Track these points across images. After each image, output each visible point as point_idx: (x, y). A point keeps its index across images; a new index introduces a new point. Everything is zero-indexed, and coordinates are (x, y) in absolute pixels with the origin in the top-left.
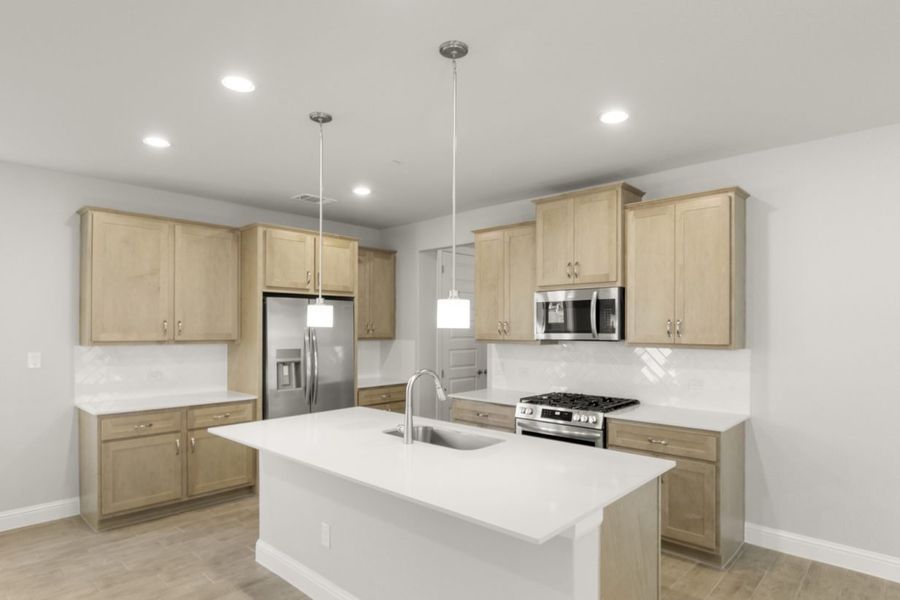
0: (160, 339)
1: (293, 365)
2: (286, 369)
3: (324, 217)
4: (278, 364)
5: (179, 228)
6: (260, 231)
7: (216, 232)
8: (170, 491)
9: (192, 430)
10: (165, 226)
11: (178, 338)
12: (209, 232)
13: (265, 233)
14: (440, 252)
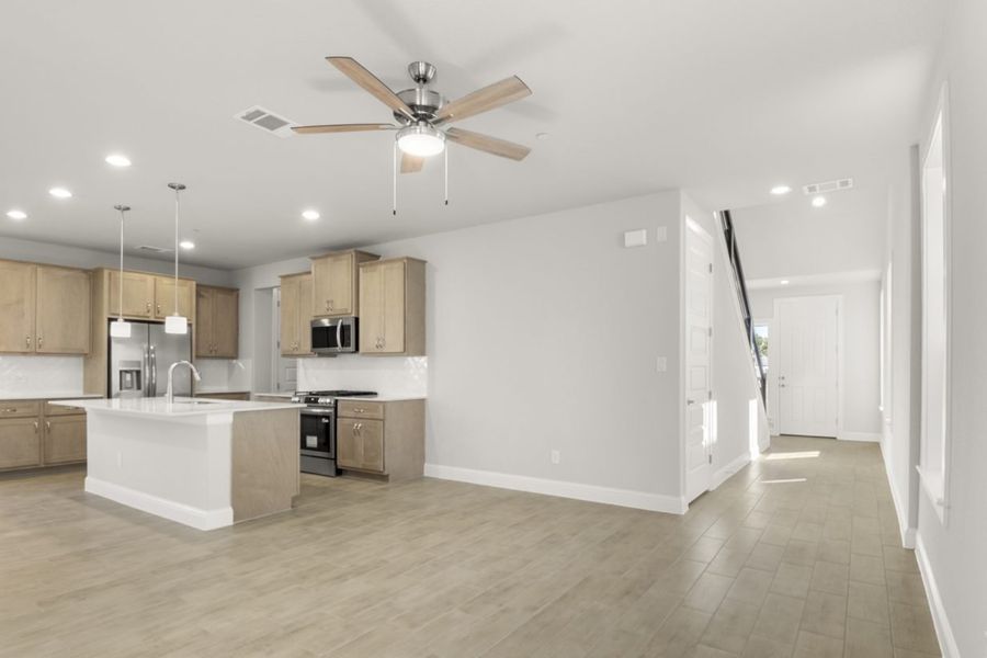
0: (24, 350)
1: (135, 374)
2: (128, 377)
3: (179, 262)
4: (121, 372)
5: (40, 269)
6: (106, 273)
7: (72, 273)
8: (30, 457)
9: (48, 416)
10: (29, 268)
11: (38, 350)
12: (65, 273)
13: (110, 274)
14: (275, 290)
